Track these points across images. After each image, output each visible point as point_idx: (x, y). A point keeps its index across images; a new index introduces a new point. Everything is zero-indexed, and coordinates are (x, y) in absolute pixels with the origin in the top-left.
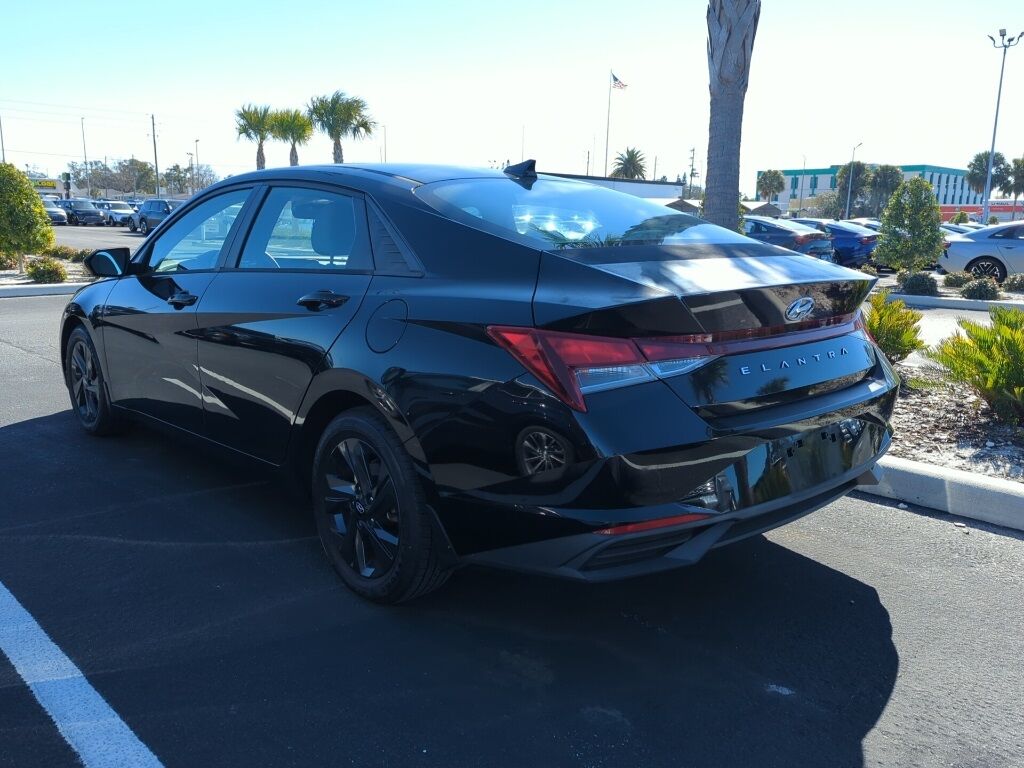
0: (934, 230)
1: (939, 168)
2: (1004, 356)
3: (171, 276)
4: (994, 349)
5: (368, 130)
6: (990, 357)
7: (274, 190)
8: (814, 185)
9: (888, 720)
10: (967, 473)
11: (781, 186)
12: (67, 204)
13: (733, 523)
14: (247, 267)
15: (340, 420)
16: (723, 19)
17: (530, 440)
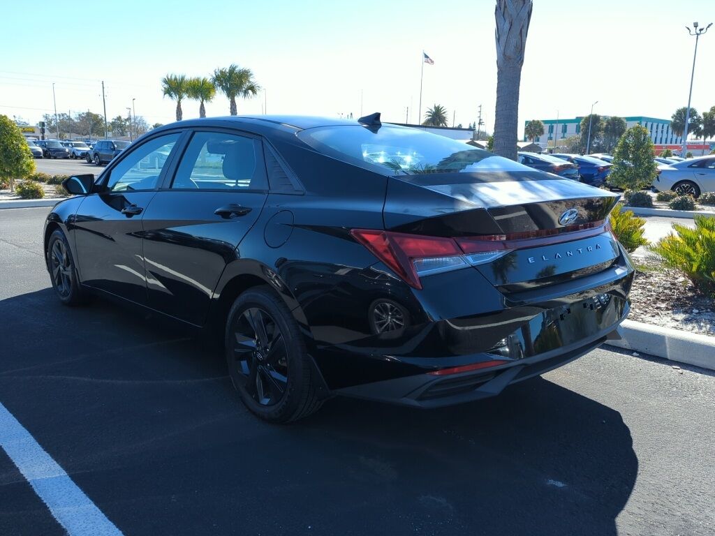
0: (650, 162)
1: (651, 119)
2: (704, 250)
3: (123, 194)
4: (698, 245)
5: (254, 92)
6: (695, 250)
7: (196, 133)
8: (564, 130)
9: (632, 505)
10: (680, 331)
11: (541, 132)
12: (43, 144)
13: (523, 366)
14: (177, 187)
15: (246, 295)
16: (506, 15)
17: (378, 309)
